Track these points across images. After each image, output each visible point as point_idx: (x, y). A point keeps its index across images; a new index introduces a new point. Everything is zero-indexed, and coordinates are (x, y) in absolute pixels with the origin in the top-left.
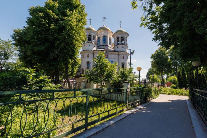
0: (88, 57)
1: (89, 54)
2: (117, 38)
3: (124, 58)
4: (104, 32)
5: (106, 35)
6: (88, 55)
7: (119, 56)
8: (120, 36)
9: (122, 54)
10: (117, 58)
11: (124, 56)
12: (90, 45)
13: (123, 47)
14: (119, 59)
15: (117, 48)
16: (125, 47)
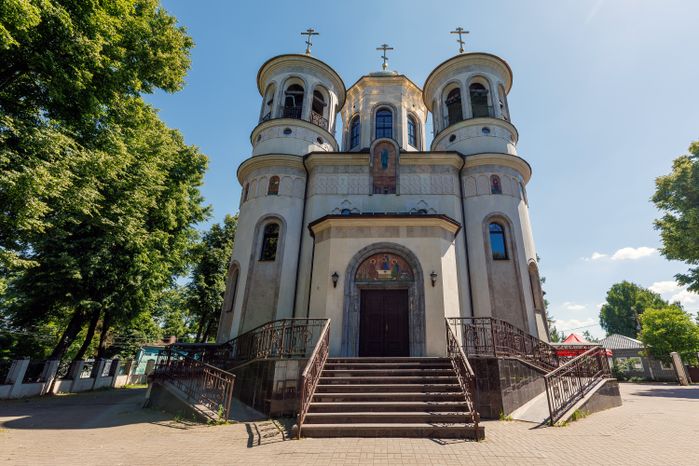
0: (273, 190)
1: (281, 176)
2: (449, 96)
3: (496, 188)
4: (382, 91)
5: (390, 99)
6: (275, 179)
7: (464, 178)
8: (463, 80)
9: (487, 167)
10: (457, 191)
11: (501, 175)
12: (288, 131)
13: (486, 130)
14: (467, 193)
15: (453, 138)
16: (497, 129)
